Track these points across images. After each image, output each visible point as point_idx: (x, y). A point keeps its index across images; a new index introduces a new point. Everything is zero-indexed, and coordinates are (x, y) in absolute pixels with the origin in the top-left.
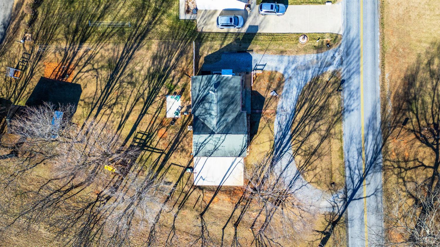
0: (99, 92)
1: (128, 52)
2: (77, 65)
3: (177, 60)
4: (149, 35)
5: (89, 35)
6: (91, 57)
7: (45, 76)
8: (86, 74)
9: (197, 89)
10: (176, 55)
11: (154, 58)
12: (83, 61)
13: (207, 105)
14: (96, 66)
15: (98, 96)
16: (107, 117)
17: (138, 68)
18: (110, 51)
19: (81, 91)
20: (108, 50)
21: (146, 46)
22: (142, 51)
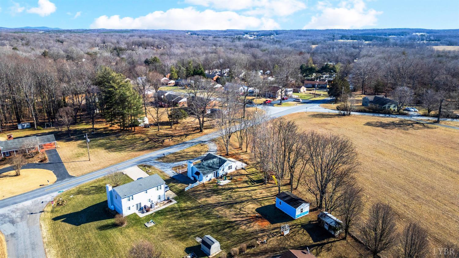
0: (249, 203)
1: (216, 205)
2: (247, 216)
3: (200, 191)
4: (199, 205)
5: (224, 222)
6: (236, 215)
7: (269, 223)
8: (247, 211)
9: (206, 171)
10: (199, 192)
11: (209, 197)
12: (242, 216)
13: (211, 165)
14: (239, 210)
15: (251, 202)
16: (257, 195)
17: (221, 199)
18: (224, 211)
19: (257, 208)
20: (224, 212)
21: (206, 202)
22: (210, 202)
